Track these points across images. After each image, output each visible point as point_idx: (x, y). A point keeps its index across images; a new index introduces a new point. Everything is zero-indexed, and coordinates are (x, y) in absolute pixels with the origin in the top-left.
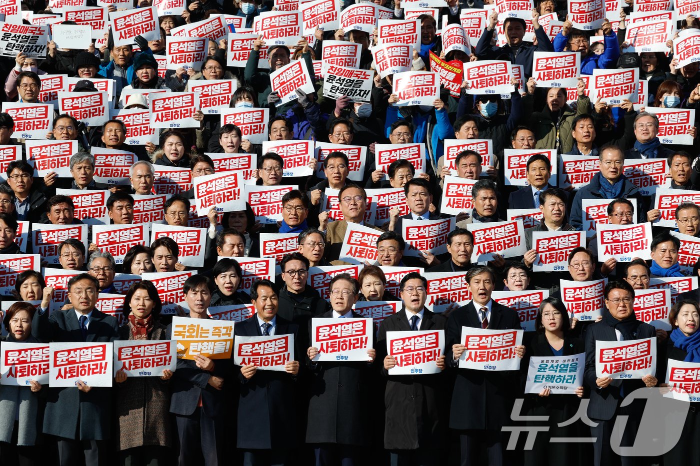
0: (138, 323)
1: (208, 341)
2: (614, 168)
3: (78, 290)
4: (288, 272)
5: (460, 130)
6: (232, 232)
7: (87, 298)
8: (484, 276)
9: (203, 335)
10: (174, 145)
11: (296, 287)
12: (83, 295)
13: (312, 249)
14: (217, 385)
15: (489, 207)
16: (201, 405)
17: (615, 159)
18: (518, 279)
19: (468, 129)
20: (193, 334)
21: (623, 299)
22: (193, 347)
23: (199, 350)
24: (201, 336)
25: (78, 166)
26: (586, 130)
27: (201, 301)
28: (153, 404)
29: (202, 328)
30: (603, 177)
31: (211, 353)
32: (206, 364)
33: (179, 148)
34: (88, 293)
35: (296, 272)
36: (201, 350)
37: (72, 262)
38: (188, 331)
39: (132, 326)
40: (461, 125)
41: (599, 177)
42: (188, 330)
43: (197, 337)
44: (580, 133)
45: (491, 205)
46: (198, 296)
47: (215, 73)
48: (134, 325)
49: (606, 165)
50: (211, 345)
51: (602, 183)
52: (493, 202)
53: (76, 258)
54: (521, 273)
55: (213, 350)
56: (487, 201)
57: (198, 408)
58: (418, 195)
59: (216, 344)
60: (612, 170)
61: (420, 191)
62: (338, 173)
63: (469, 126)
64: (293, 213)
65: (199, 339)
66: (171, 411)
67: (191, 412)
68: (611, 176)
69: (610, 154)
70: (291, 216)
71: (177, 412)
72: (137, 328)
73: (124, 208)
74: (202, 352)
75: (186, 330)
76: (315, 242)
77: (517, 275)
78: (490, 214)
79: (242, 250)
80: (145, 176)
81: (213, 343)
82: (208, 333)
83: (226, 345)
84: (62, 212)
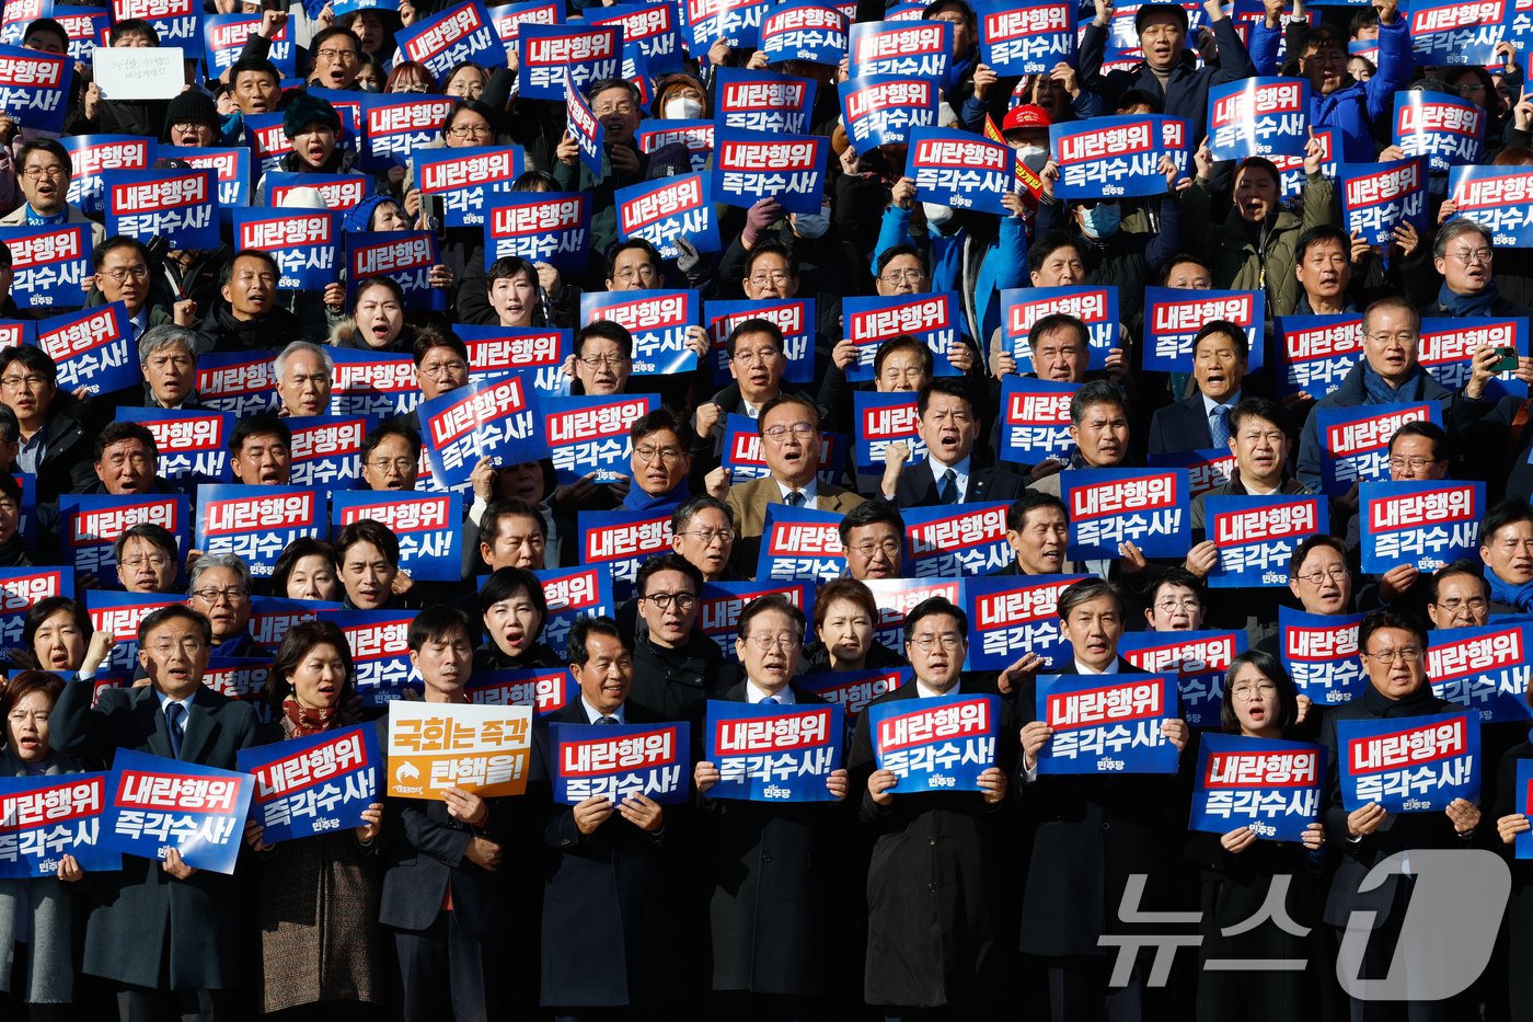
0: (306, 720)
1: (473, 756)
2: (1397, 350)
3: (163, 642)
4: (652, 597)
5: (1040, 267)
6: (515, 509)
7: (184, 659)
8: (1100, 605)
9: (462, 741)
10: (378, 308)
11: (669, 634)
12: (175, 653)
13: (705, 544)
14: (487, 860)
15: (1112, 444)
16: (450, 907)
17: (1397, 328)
18: (1178, 611)
19: (1060, 265)
20: (437, 741)
21: (1401, 652)
22: (438, 769)
23: (452, 776)
24: (456, 745)
25: (158, 355)
26: (1328, 268)
27: (454, 664)
28: (344, 905)
29: (458, 726)
30: (1373, 372)
31: (480, 782)
32: (469, 808)
33: (392, 314)
34: (186, 649)
35: (670, 597)
36: (458, 776)
37: (148, 577)
38: (426, 734)
39: (292, 726)
40: (1043, 256)
41: (1363, 371)
42: (427, 731)
43: (447, 746)
44: (1313, 273)
45: (1114, 439)
46: (448, 654)
47: (473, 140)
48: (297, 723)
49: (1378, 344)
50: (480, 764)
51: (1369, 385)
52: (1121, 432)
53: (158, 568)
54: (1185, 596)
55: (486, 776)
56: (1106, 431)
57: (443, 913)
58: (948, 417)
59: (492, 761)
60: (1391, 354)
61: (954, 409)
62: (761, 367)
63: (1061, 257)
64: (656, 464)
65: (452, 751)
66: (382, 920)
67: (426, 921)
68: (1388, 368)
69: (1387, 318)
70: (651, 471)
71: (394, 922)
72: (303, 729)
73: (266, 453)
74: (460, 781)
75: (422, 731)
76: (711, 529)
77: (1177, 601)
78: (1113, 459)
79: (538, 549)
80: (313, 378)
81: (484, 759)
82: (473, 736)
83: (514, 763)
84: (127, 460)
